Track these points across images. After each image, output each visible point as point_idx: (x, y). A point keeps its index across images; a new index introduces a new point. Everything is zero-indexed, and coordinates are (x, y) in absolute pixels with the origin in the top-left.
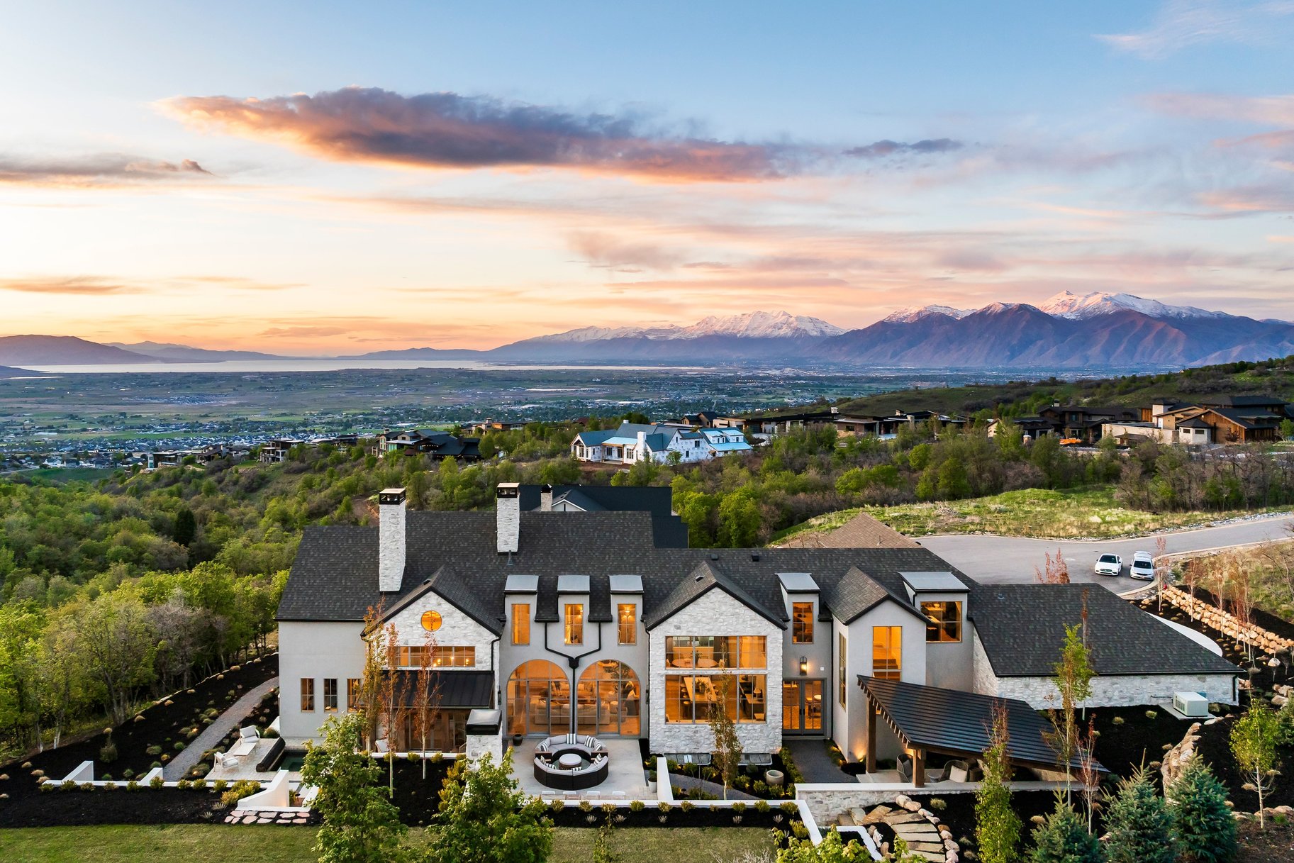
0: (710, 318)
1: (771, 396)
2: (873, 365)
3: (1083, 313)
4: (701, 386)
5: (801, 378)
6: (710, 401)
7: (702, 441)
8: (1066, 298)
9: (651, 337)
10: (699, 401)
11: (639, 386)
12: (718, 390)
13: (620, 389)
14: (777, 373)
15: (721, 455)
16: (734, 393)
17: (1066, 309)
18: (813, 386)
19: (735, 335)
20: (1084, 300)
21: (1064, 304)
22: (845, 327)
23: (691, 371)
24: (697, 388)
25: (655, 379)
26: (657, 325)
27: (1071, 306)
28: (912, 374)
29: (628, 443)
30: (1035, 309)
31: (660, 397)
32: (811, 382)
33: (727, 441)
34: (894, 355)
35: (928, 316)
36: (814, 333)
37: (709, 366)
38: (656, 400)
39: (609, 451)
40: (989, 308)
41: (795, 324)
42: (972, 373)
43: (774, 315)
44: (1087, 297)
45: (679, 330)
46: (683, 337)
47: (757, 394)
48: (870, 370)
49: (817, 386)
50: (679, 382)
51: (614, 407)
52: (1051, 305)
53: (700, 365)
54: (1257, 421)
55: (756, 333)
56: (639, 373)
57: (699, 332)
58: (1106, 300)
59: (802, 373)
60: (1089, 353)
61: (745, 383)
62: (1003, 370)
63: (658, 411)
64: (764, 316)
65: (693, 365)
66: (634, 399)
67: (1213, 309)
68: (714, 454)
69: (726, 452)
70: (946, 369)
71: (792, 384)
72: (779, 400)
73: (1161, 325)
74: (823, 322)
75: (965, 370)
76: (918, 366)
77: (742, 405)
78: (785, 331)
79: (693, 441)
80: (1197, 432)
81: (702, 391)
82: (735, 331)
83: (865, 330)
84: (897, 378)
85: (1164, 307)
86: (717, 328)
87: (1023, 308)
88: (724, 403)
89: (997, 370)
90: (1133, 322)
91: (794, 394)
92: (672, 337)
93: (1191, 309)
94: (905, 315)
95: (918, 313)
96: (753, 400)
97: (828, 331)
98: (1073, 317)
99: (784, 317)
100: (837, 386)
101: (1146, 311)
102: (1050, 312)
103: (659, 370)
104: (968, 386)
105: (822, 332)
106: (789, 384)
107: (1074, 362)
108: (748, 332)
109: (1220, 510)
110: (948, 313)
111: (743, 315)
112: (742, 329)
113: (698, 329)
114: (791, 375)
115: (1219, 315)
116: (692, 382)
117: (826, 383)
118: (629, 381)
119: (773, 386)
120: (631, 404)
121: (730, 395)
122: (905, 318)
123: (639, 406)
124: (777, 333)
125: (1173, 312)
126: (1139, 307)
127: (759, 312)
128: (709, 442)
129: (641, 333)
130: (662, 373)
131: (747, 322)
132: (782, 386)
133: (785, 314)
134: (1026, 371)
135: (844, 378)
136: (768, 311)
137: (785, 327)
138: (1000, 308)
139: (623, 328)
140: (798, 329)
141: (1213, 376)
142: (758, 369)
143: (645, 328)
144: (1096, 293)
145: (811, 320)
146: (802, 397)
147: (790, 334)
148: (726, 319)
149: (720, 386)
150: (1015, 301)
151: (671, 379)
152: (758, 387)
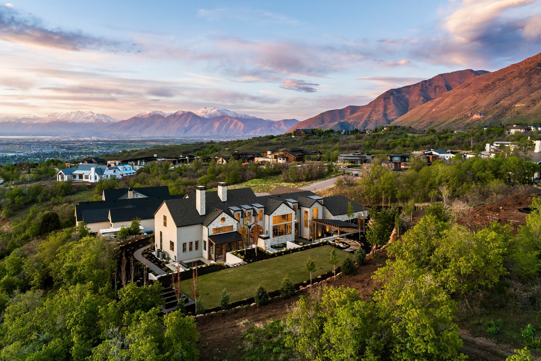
0: (55, 113)
1: (87, 149)
2: (131, 135)
3: (210, 115)
4: (52, 145)
5: (100, 141)
6: (57, 152)
7: (117, 170)
8: (204, 110)
9: (23, 122)
10: (52, 152)
11: (18, 146)
12: (61, 147)
13: (7, 147)
14: (89, 139)
15: (126, 175)
16: (69, 148)
17: (205, 114)
18: (106, 144)
19: (67, 122)
20: (211, 111)
21: (204, 112)
22: (119, 119)
23: (46, 138)
24: (51, 146)
25: (27, 142)
26: (27, 116)
27: (206, 113)
28: (148, 139)
29: (85, 172)
30: (194, 113)
31: (31, 151)
32: (105, 143)
33: (126, 170)
34: (140, 131)
35: (154, 115)
36: (105, 121)
37: (55, 136)
38: (29, 152)
39: (75, 176)
40: (177, 113)
41: (96, 117)
42: (171, 138)
43: (86, 113)
44: (212, 110)
45: (39, 118)
46: (41, 122)
47: (80, 148)
48: (130, 137)
49: (108, 144)
50: (40, 143)
51: (6, 157)
52: (199, 112)
53: (51, 135)
54: (299, 155)
55: (78, 121)
56: (18, 139)
57: (49, 120)
58: (218, 111)
59: (100, 139)
60: (212, 131)
61: (74, 144)
62: (182, 137)
63: (31, 158)
64: (82, 113)
65: (47, 135)
66: (17, 152)
67: (251, 115)
68: (122, 175)
69: (127, 174)
70: (161, 137)
71: (97, 144)
72: (91, 151)
73: (235, 121)
74: (109, 117)
75: (168, 137)
76: (150, 136)
77: (74, 154)
78: (91, 120)
79: (113, 170)
80: (283, 159)
81: (53, 148)
82: (67, 120)
83: (127, 120)
84: (142, 141)
85: (237, 114)
86: (58, 118)
87: (189, 113)
88: (66, 153)
89: (180, 137)
90: (227, 120)
91: (98, 148)
92: (35, 122)
93: (245, 115)
94: (144, 114)
95: (150, 114)
96: (79, 151)
97: (111, 120)
98: (207, 117)
99: (91, 114)
100: (117, 145)
101: (231, 116)
102: (199, 115)
103: (29, 138)
104: (182, 144)
105: (109, 121)
106: (95, 144)
107: (207, 134)
108: (74, 120)
109: (309, 181)
110: (161, 114)
111: (72, 112)
112: (71, 119)
113: (49, 119)
114: (95, 140)
115: (254, 117)
116: (47, 143)
117: (112, 143)
118: (13, 144)
119: (88, 145)
120: (15, 155)
121: (68, 149)
122: (144, 116)
123: (20, 156)
124: (88, 121)
125: (239, 116)
126: (229, 114)
127: (79, 111)
128: (120, 170)
129: (18, 120)
130: (31, 139)
131: (73, 116)
132: (91, 145)
133: (91, 112)
134: (191, 137)
135: (119, 141)
136: (84, 111)
137: (91, 118)
138: (181, 113)
139: (7, 117)
140: (98, 119)
141: (265, 140)
142: (79, 137)
143: (20, 117)
144: (215, 108)
145: (104, 115)
146: (102, 149)
147: (94, 122)
148: (63, 114)
149: (62, 145)
150: (187, 110)
151: (36, 142)
152: (80, 145)
